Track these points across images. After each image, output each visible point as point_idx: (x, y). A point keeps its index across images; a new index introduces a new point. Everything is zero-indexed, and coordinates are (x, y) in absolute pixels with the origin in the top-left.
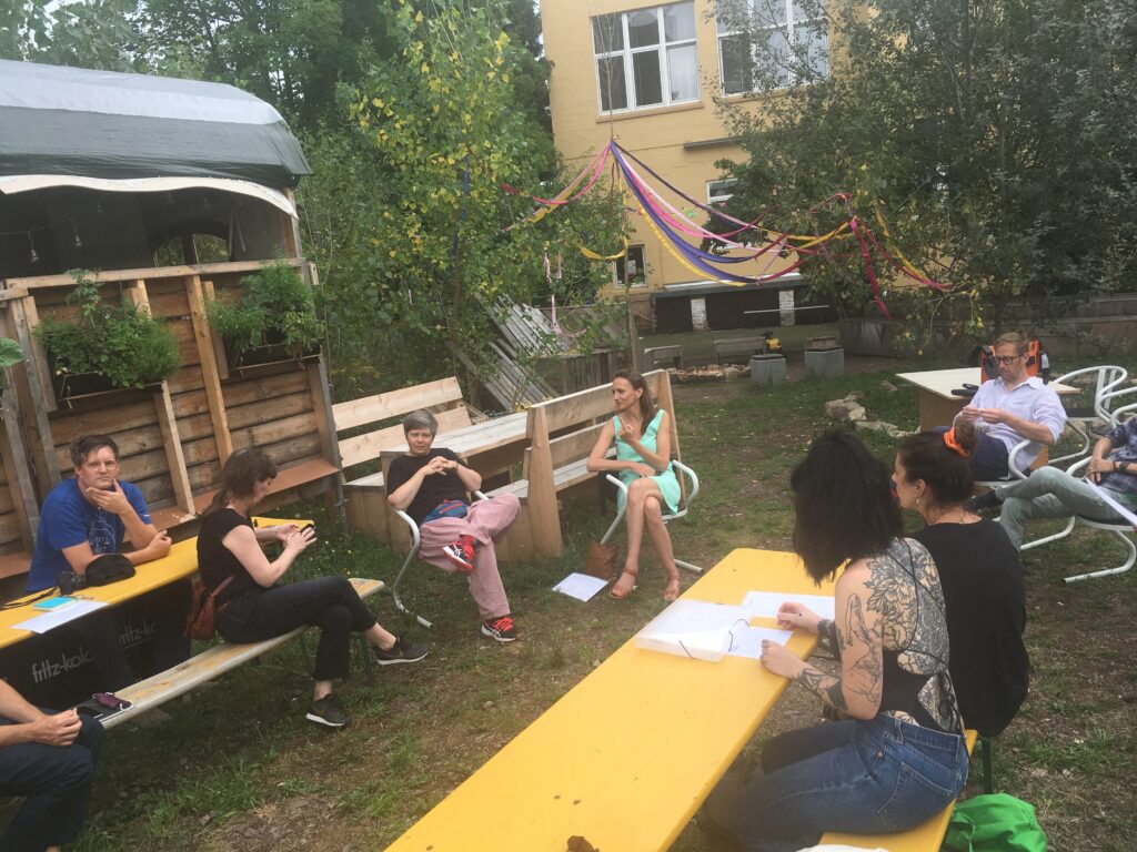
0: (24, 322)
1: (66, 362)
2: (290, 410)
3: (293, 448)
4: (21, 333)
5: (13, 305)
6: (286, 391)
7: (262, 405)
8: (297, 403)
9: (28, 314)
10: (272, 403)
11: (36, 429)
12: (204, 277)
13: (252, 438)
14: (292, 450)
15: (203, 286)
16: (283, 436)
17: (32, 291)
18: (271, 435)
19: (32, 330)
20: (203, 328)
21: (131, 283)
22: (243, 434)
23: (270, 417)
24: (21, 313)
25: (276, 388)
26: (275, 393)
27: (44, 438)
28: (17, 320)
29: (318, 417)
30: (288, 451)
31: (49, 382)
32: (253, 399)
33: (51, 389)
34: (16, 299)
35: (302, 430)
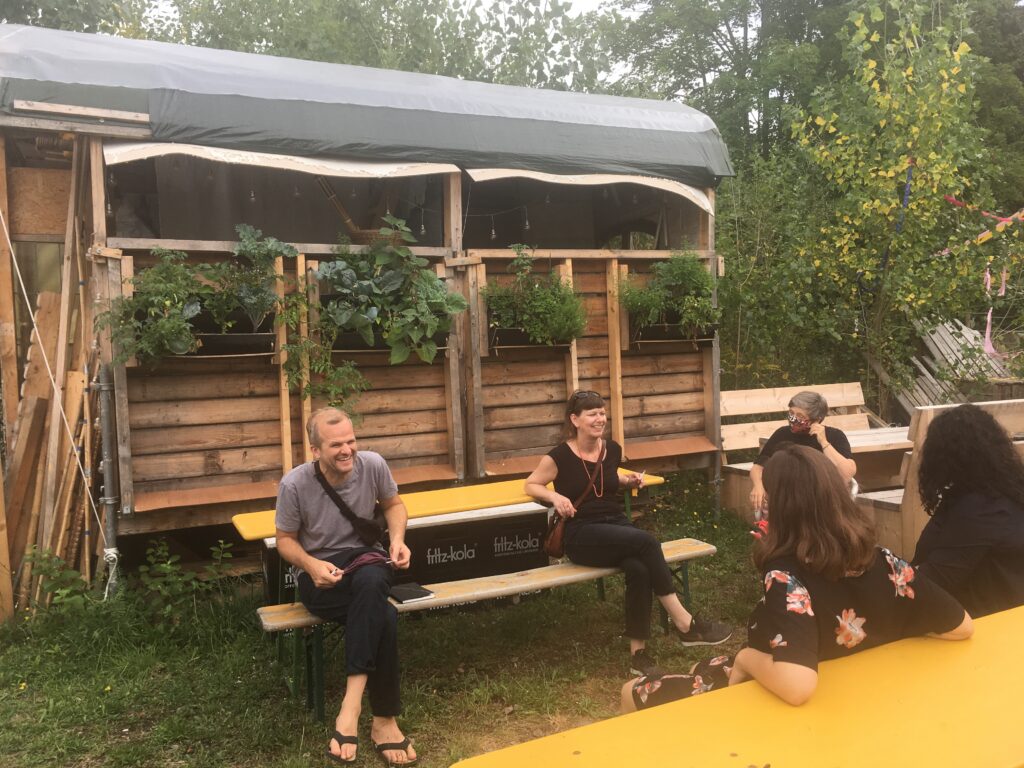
0: (475, 283)
1: (498, 318)
2: (681, 387)
3: (678, 422)
4: (472, 292)
5: (470, 269)
6: (679, 369)
7: (656, 379)
8: (689, 381)
9: (479, 277)
10: (665, 378)
11: (471, 369)
12: (621, 261)
13: (643, 406)
14: (677, 424)
15: (619, 268)
16: (670, 409)
17: (485, 260)
18: (660, 407)
19: (480, 291)
20: (614, 304)
21: (561, 261)
22: (635, 401)
23: (661, 390)
24: (474, 275)
25: (670, 366)
26: (669, 370)
27: (475, 376)
28: (471, 282)
29: (706, 399)
30: (673, 424)
31: (486, 333)
32: (649, 373)
33: (486, 339)
34: (472, 265)
35: (690, 407)
